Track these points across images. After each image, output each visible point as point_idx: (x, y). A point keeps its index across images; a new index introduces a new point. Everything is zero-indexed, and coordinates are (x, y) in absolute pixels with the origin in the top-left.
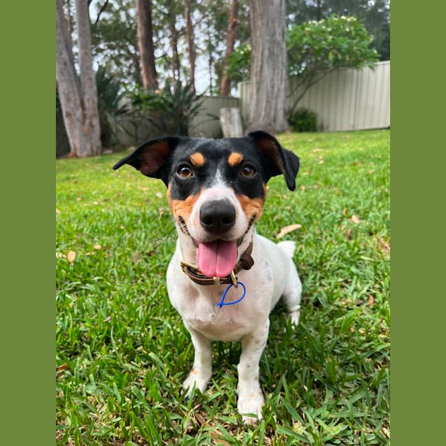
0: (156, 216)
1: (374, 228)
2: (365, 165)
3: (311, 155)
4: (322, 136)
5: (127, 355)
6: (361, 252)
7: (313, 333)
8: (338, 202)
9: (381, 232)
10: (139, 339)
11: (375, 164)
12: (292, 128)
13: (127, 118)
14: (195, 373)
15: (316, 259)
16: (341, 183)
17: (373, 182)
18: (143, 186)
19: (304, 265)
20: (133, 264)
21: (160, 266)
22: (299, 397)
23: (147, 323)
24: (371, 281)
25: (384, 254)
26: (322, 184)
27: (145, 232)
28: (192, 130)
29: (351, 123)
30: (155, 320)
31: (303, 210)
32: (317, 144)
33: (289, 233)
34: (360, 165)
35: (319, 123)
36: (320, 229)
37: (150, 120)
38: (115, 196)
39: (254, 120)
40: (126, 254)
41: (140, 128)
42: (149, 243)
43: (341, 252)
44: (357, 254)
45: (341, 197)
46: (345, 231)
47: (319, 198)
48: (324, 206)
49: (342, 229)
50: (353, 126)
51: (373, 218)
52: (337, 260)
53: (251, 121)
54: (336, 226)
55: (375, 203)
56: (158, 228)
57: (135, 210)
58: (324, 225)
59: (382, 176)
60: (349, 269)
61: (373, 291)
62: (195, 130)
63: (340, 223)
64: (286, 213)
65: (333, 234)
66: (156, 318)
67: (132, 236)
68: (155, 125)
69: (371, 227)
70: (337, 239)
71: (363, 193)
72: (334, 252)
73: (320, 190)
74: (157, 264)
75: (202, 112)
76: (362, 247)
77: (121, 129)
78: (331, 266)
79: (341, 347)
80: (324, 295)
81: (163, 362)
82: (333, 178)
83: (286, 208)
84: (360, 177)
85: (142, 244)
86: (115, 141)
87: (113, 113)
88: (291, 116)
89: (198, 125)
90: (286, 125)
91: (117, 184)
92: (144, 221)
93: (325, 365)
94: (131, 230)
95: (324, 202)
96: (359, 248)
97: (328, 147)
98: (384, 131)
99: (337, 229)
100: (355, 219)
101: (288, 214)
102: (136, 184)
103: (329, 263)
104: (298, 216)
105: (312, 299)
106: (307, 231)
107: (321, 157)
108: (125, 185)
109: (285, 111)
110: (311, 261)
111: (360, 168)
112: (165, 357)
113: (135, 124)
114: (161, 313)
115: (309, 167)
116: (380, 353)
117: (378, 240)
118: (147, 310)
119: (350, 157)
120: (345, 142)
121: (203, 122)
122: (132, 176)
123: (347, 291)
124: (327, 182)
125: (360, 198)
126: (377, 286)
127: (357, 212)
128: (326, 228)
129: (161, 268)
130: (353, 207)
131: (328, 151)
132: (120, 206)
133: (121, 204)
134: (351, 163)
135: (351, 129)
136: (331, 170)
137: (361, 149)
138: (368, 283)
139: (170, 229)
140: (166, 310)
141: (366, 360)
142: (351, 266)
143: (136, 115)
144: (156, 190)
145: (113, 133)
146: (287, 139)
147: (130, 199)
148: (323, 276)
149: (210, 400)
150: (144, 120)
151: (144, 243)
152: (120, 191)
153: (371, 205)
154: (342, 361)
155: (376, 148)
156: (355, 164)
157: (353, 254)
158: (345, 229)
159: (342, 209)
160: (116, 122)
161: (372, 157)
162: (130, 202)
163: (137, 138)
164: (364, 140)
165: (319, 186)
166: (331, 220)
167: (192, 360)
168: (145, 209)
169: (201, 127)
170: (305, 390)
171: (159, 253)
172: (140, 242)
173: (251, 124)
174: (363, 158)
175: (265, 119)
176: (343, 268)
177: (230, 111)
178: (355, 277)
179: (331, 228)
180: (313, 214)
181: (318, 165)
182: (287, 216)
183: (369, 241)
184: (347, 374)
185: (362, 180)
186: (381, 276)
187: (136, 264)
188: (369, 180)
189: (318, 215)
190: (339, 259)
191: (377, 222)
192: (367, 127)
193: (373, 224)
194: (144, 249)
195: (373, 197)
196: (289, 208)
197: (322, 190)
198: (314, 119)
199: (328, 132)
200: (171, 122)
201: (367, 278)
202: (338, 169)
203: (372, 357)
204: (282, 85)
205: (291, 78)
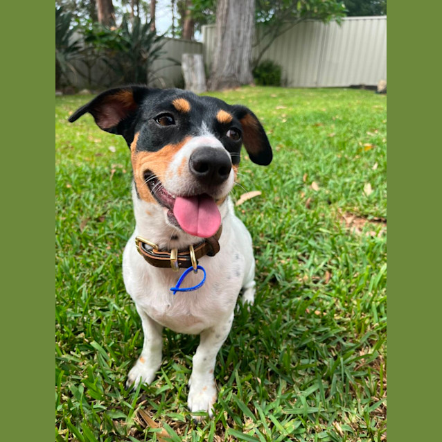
0: (107, 175)
1: (333, 197)
2: (326, 126)
3: (275, 112)
4: (286, 91)
5: (66, 344)
6: (319, 223)
7: (269, 315)
8: (299, 166)
9: (340, 202)
10: (80, 323)
11: (336, 126)
12: (256, 80)
13: (79, 57)
14: (143, 361)
15: (275, 230)
16: (303, 145)
17: (333, 146)
18: (94, 137)
19: (262, 236)
20: (79, 230)
21: (109, 234)
22: (252, 389)
23: (91, 303)
24: (327, 256)
25: (341, 225)
26: (284, 146)
27: (94, 193)
28: (152, 75)
29: (315, 79)
30: (101, 300)
31: (263, 174)
32: (280, 100)
33: (249, 200)
34: (321, 127)
35: (283, 77)
36: (280, 196)
37: (105, 61)
38: (63, 147)
39: (217, 69)
40: (72, 219)
41: (93, 69)
42: (98, 206)
43: (300, 224)
44: (316, 225)
45: (302, 160)
46: (305, 199)
47: (280, 161)
48: (285, 170)
49: (302, 196)
50: (316, 83)
51: (332, 186)
52: (295, 231)
53: (214, 70)
54: (296, 193)
55: (335, 169)
56: (109, 189)
57: (84, 165)
58: (284, 192)
59: (342, 140)
60: (307, 243)
61: (330, 267)
62: (155, 76)
63: (299, 190)
64: (246, 177)
65: (292, 201)
66: (102, 297)
67: (80, 198)
68: (111, 66)
69: (330, 196)
70: (296, 208)
71: (323, 157)
72: (293, 223)
73: (281, 152)
74: (106, 233)
75: (162, 56)
76: (321, 218)
77: (72, 69)
78: (289, 238)
79: (296, 330)
80: (282, 271)
81: (107, 351)
82: (296, 139)
83: (246, 171)
84: (321, 140)
85: (90, 207)
86: (65, 81)
87: (63, 50)
88: (256, 68)
89: (159, 69)
90: (250, 78)
91: (66, 133)
92: (93, 180)
93: (279, 351)
94: (79, 191)
95: (285, 165)
96: (318, 219)
97: (291, 105)
98: (345, 90)
99: (297, 197)
100: (315, 186)
101: (249, 178)
102: (88, 134)
103: (287, 235)
104: (259, 180)
105: (270, 275)
106: (267, 198)
107: (284, 116)
108: (75, 134)
109: (250, 61)
110: (269, 232)
111: (322, 129)
112: (110, 346)
113: (87, 63)
114: (107, 291)
115: (272, 126)
116: (334, 338)
117: (337, 210)
118: (92, 287)
119: (312, 117)
120: (308, 100)
121: (164, 67)
122: (84, 124)
123: (304, 266)
124: (289, 143)
125: (321, 164)
126: (334, 262)
127: (318, 178)
128: (286, 194)
129: (110, 236)
130: (314, 173)
131: (291, 109)
132: (67, 159)
133: (69, 156)
134: (313, 123)
135: (314, 85)
136: (293, 131)
137: (324, 109)
138: (325, 257)
139: (123, 190)
140: (113, 288)
141: (321, 345)
142: (309, 238)
143: (89, 53)
144: (109, 142)
145: (62, 72)
146: (251, 92)
147: (80, 151)
148: (280, 248)
149: (158, 393)
150: (98, 60)
151: (92, 206)
152: (69, 142)
153: (331, 171)
154: (297, 346)
155: (338, 109)
156: (317, 125)
157: (312, 225)
158: (305, 196)
159: (303, 174)
160: (66, 60)
161: (334, 118)
162: (80, 156)
163: (90, 80)
164: (327, 99)
165: (282, 148)
166: (291, 186)
167: (140, 347)
168: (96, 165)
169: (161, 73)
170: (258, 382)
171: (109, 218)
172: (88, 204)
173: (214, 73)
174: (325, 118)
175: (229, 70)
176: (302, 241)
177: (192, 57)
178: (313, 252)
179: (291, 196)
180: (274, 179)
181: (280, 124)
182: (247, 180)
183: (327, 211)
184: (301, 361)
185: (323, 143)
186: (338, 251)
187: (83, 231)
188: (330, 143)
189: (278, 181)
190: (297, 230)
191: (337, 190)
192: (330, 85)
193: (332, 193)
194: (91, 214)
195: (334, 163)
196: (249, 171)
197: (284, 152)
198: (279, 72)
199: (293, 87)
200: (129, 64)
201: (324, 252)
202: (301, 130)
203: (327, 341)
204: (248, 33)
205: (257, 25)
